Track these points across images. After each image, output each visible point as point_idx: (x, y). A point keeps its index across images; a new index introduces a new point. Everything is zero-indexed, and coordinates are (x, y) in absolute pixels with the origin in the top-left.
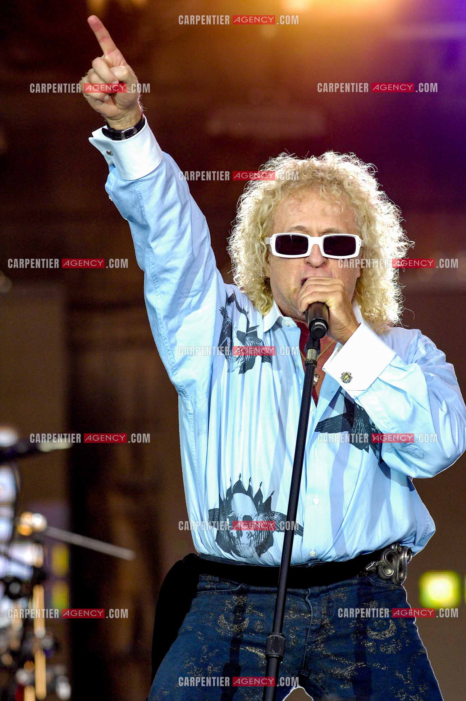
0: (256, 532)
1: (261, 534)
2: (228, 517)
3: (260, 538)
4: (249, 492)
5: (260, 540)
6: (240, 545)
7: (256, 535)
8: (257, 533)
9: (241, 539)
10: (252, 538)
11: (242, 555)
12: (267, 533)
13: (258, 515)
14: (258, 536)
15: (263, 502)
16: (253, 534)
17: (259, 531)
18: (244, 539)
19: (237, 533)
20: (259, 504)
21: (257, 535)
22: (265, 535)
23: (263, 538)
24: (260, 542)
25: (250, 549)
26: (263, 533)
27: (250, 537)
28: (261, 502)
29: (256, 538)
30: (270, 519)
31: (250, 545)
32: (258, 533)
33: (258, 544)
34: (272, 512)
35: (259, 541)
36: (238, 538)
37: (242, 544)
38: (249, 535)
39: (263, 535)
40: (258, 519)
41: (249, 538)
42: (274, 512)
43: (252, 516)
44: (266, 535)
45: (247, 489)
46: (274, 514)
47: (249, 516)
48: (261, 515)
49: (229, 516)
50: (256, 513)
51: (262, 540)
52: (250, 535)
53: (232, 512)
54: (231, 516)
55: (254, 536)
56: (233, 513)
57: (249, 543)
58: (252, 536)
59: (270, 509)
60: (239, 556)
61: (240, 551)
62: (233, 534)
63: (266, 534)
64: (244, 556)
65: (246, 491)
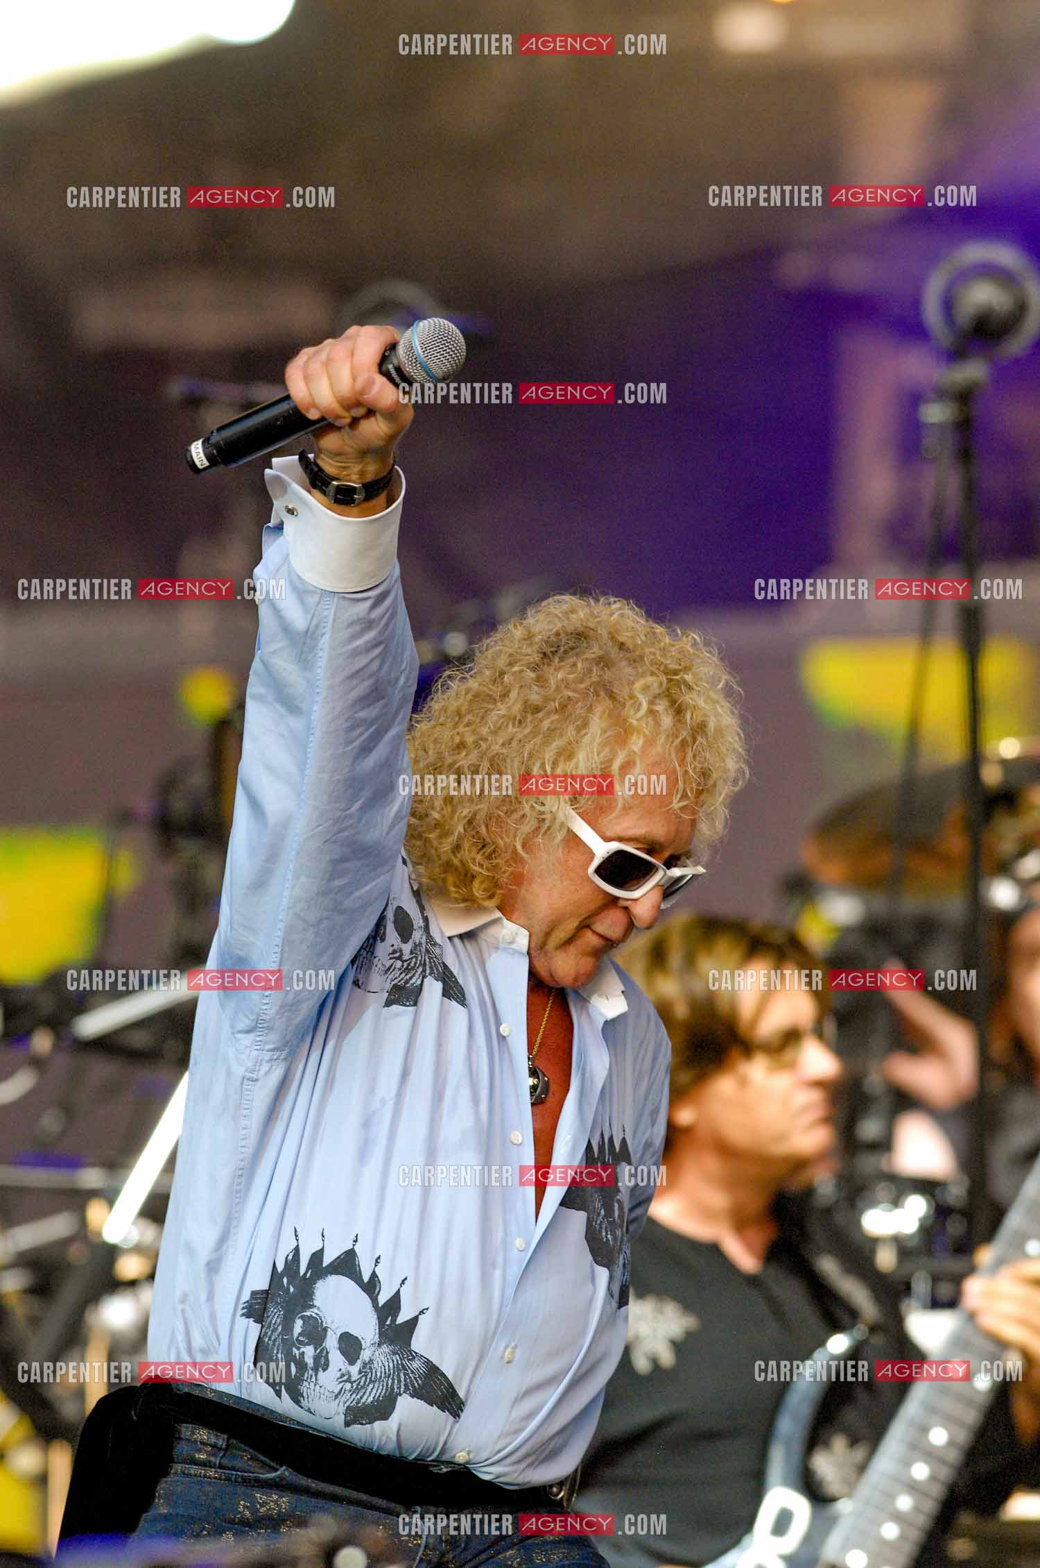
0: (361, 1378)
1: (371, 1386)
2: (302, 1318)
3: (367, 1393)
4: (370, 1288)
5: (365, 1397)
6: (312, 1385)
7: (358, 1384)
8: (362, 1382)
9: (321, 1374)
10: (348, 1386)
11: (304, 1403)
12: (387, 1390)
13: (379, 1345)
14: (362, 1387)
15: (397, 1323)
16: (353, 1379)
17: (371, 1378)
18: (328, 1379)
19: (316, 1359)
20: (388, 1323)
21: (362, 1384)
22: (379, 1391)
23: (372, 1396)
24: (363, 1401)
25: (334, 1404)
26: (376, 1386)
27: (345, 1381)
28: (394, 1321)
29: (357, 1390)
30: (402, 1364)
31: (336, 1397)
32: (365, 1383)
33: (357, 1403)
34: (410, 1351)
35: (361, 1398)
36: (316, 1370)
37: (318, 1386)
38: (343, 1375)
39: (374, 1391)
40: (377, 1353)
41: (341, 1382)
42: (416, 1353)
43: (363, 1342)
44: (383, 1394)
45: (366, 1278)
46: (414, 1358)
47: (356, 1337)
48: (385, 1348)
49: (305, 1314)
50: (377, 1339)
51: (371, 1399)
52: (345, 1377)
53: (313, 1306)
54: (308, 1313)
55: (355, 1385)
56: (315, 1310)
57: (337, 1391)
58: (349, 1380)
59: (410, 1345)
60: (297, 1402)
61: (305, 1395)
62: (306, 1356)
63: (384, 1391)
64: (309, 1409)
65: (363, 1281)
